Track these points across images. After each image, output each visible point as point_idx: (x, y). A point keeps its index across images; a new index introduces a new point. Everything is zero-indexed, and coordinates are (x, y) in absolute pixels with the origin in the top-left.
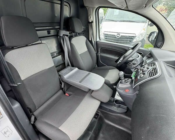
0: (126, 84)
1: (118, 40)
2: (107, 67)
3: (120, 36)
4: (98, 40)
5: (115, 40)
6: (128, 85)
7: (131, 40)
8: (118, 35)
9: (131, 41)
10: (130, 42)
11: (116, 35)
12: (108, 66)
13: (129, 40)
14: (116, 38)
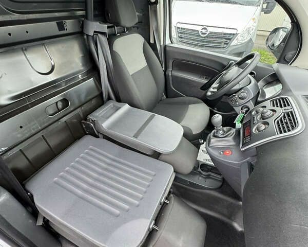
0: (225, 140)
2: (186, 98)
3: (208, 33)
4: (168, 42)
5: (198, 41)
6: (229, 141)
7: (228, 41)
8: (204, 31)
9: (227, 44)
10: (225, 45)
11: (200, 30)
12: (187, 96)
13: (224, 40)
14: (199, 36)
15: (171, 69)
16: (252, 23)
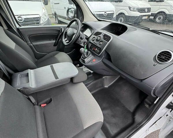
11: (17, 19)
15: (30, 42)
16: (44, 11)
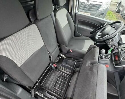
1: (87, 8)
3: (90, 4)
4: (77, 12)
5: (84, 7)
6: (108, 61)
7: (98, 8)
8: (88, 3)
9: (97, 9)
10: (96, 10)
11: (86, 3)
13: (96, 8)
14: (85, 5)
15: (77, 24)
